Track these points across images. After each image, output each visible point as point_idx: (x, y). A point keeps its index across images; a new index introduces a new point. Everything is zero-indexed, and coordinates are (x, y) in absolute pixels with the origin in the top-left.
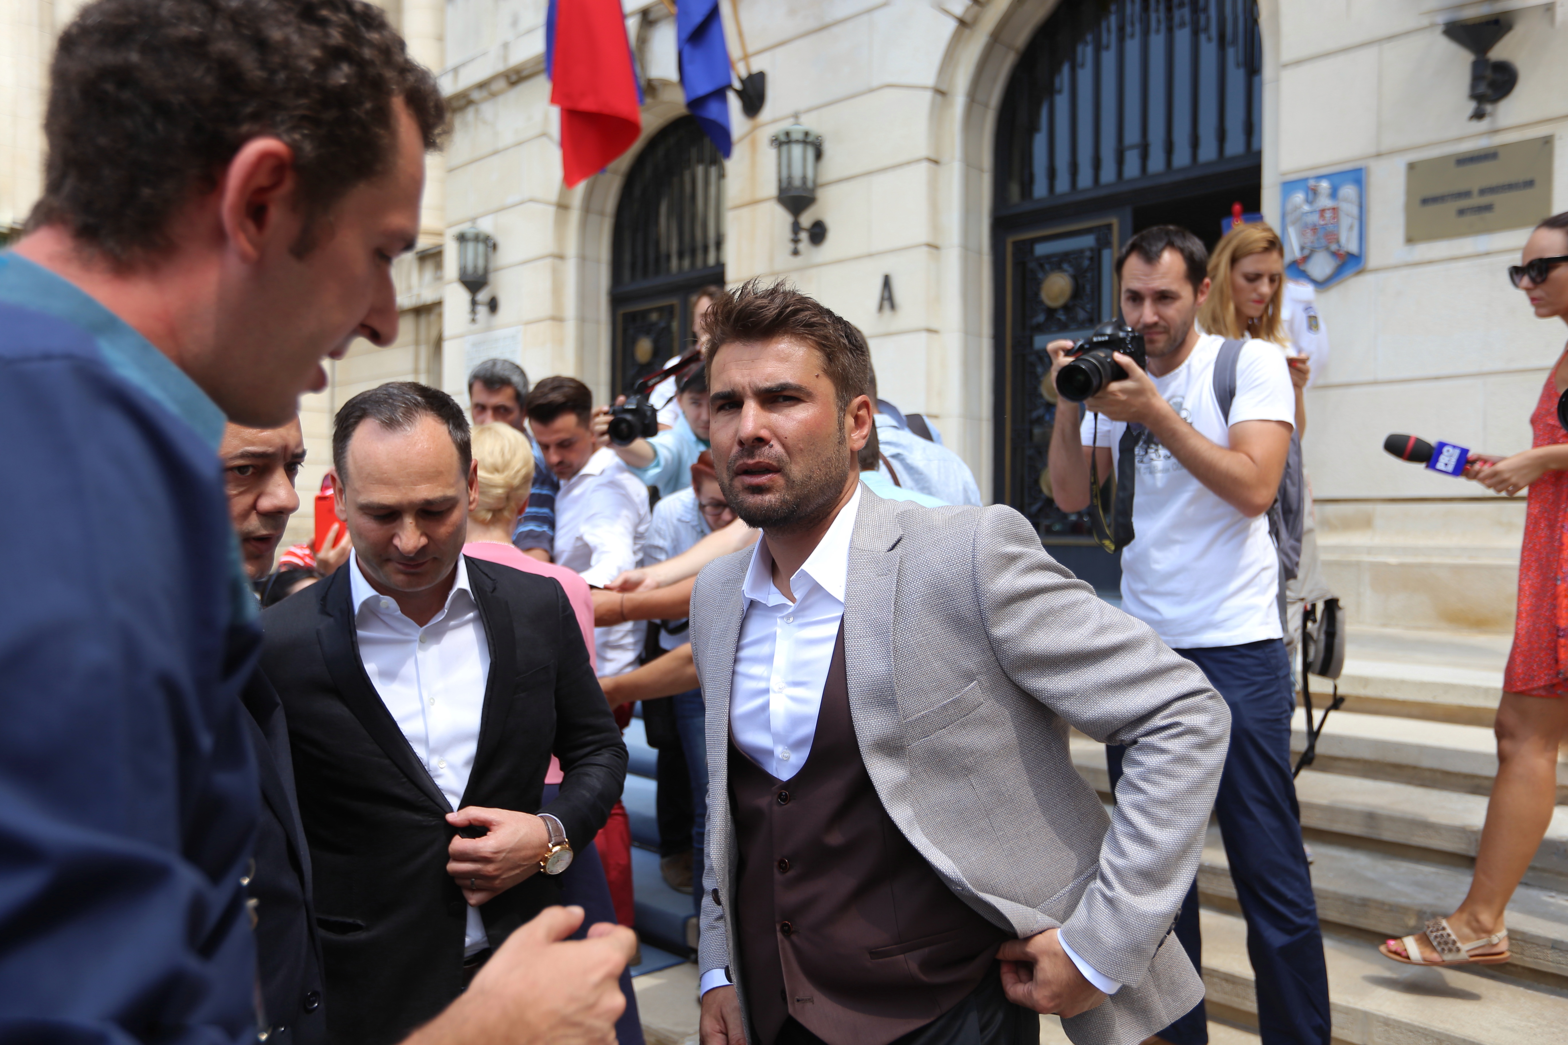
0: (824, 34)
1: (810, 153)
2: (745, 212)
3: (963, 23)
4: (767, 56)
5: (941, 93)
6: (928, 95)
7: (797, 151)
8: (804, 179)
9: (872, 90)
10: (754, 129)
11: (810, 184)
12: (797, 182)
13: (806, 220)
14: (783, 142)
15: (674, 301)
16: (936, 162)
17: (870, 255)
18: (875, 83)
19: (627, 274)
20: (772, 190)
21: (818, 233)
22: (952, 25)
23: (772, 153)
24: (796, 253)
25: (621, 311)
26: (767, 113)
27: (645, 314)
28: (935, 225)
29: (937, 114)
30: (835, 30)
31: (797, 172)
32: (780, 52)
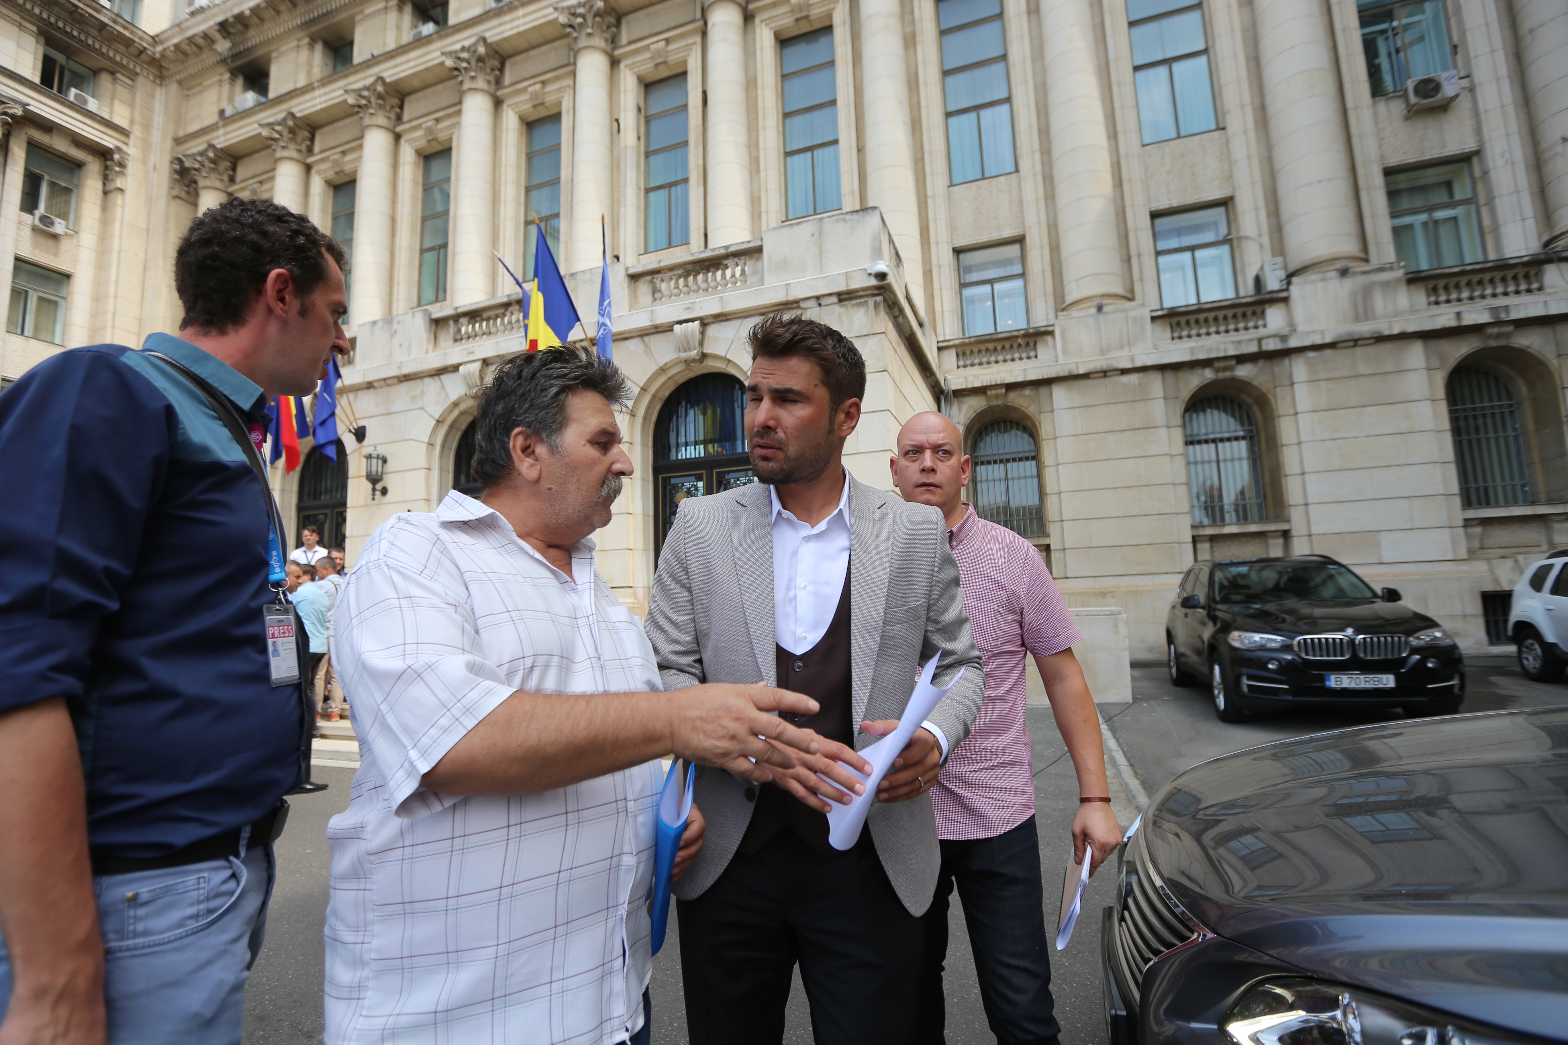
0: (389, 416)
1: (380, 462)
2: (356, 480)
3: (438, 421)
4: (367, 420)
5: (431, 444)
6: (426, 445)
7: (374, 461)
8: (377, 472)
9: (406, 440)
10: (361, 447)
11: (380, 473)
12: (374, 472)
13: (379, 486)
14: (369, 457)
15: (328, 511)
16: (429, 469)
17: (404, 502)
18: (407, 438)
19: (306, 497)
20: (364, 473)
21: (384, 491)
22: (434, 422)
23: (365, 460)
24: (373, 499)
25: (302, 514)
26: (366, 442)
27: (315, 516)
28: (428, 492)
29: (429, 453)
30: (393, 415)
31: (374, 470)
32: (372, 419)
